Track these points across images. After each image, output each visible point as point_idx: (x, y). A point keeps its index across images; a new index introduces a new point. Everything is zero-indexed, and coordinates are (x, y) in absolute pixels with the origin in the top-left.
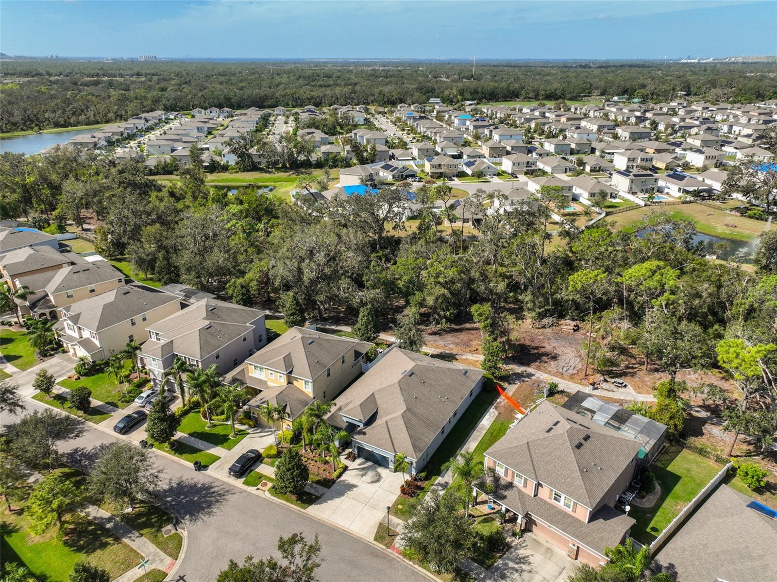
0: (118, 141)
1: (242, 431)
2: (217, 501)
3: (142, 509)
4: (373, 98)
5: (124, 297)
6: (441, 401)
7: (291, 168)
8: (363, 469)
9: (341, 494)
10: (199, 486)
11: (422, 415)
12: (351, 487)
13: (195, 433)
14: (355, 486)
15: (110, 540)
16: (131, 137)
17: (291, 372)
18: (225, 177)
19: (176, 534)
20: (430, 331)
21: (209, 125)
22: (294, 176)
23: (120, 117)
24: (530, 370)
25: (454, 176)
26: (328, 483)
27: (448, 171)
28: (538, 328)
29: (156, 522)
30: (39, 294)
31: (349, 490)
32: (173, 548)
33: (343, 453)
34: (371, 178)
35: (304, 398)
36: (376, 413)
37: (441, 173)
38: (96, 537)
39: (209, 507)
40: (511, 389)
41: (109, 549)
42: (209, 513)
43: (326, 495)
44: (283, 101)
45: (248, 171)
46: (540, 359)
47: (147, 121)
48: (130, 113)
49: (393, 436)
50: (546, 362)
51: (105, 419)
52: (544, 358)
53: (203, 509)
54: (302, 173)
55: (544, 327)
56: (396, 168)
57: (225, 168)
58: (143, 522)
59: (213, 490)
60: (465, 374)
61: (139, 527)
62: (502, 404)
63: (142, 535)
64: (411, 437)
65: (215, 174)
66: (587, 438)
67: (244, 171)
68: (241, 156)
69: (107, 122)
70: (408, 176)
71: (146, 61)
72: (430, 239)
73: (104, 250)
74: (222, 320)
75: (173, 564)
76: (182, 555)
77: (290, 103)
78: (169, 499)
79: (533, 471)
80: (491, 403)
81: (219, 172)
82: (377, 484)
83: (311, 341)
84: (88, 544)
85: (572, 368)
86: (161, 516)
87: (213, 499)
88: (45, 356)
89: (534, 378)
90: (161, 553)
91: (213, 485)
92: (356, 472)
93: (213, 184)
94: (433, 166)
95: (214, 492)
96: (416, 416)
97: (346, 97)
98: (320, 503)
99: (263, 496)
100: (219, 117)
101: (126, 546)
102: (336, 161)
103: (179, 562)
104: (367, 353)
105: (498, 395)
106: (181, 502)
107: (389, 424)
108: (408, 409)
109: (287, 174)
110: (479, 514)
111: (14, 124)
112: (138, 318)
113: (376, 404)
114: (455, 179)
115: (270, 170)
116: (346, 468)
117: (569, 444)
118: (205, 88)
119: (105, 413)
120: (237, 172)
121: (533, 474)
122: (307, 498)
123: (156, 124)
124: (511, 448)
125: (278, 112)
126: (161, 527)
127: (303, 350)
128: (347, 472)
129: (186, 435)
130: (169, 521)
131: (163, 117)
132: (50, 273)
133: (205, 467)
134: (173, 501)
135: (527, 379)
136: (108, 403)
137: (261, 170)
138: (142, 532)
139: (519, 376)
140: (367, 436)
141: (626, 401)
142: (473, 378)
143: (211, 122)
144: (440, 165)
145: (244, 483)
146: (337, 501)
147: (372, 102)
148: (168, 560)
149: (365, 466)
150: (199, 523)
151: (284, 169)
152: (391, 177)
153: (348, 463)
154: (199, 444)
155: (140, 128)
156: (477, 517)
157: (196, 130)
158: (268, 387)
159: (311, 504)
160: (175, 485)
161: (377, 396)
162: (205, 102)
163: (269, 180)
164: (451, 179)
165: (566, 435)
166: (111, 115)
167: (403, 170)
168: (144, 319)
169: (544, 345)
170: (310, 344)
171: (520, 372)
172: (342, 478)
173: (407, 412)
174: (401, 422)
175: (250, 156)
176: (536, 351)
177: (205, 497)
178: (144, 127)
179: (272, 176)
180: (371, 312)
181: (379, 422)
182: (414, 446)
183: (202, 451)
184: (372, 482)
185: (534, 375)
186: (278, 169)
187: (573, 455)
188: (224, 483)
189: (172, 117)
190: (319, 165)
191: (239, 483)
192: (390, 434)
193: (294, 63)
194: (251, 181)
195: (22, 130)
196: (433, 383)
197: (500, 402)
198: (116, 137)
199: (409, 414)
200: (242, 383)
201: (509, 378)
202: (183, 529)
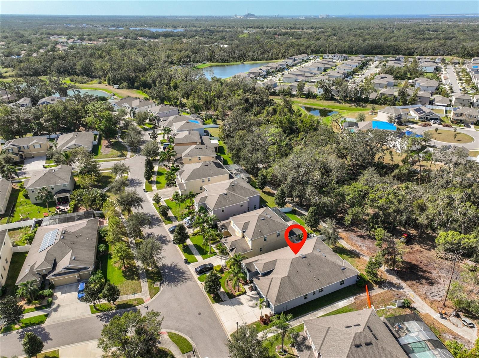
0: (273, 72)
1: (215, 253)
2: (182, 281)
3: (155, 271)
4: (455, 51)
5: (205, 167)
6: (314, 279)
7: (354, 102)
8: (252, 297)
9: (233, 305)
10: (181, 270)
11: (294, 283)
12: (240, 303)
13: (196, 245)
14: (242, 304)
15: (136, 278)
16: (281, 70)
17: (244, 232)
18: (312, 102)
19: (159, 288)
20: (359, 234)
21: (326, 66)
22: (354, 107)
23: (284, 57)
24: (403, 284)
25: (472, 124)
26: (231, 296)
27: (467, 120)
28: (441, 258)
29: (155, 279)
30: (178, 156)
31: (238, 305)
32: (153, 292)
33: (249, 285)
34: (399, 117)
35: (246, 248)
36: (272, 271)
37: (461, 120)
38: (133, 274)
39: (178, 282)
40: (377, 291)
41: (134, 281)
42: (176, 285)
43: (226, 302)
44: (387, 50)
45: (328, 100)
46: (419, 280)
47: (295, 60)
48: (289, 54)
49: (271, 287)
50: (422, 284)
51: (169, 224)
52: (424, 281)
53: (175, 281)
54: (360, 106)
55: (447, 259)
56: (425, 112)
57: (315, 97)
58: (152, 276)
59: (184, 275)
60: (343, 270)
61: (149, 277)
62: (362, 298)
63: (147, 281)
64: (279, 292)
65: (308, 100)
66: (369, 344)
67: (325, 100)
68: (326, 90)
69: (277, 59)
70: (431, 119)
71: (323, 18)
72: (403, 171)
73: (222, 138)
74: (235, 193)
75: (149, 300)
76: (154, 298)
77: (391, 52)
78: (167, 271)
79: (320, 345)
80: (354, 294)
81: (311, 98)
82: (253, 309)
83: (263, 218)
84: (129, 275)
85: (439, 296)
86: (159, 277)
87: (182, 279)
88: (168, 185)
89: (402, 291)
90: (148, 293)
91: (187, 273)
92: (248, 297)
93: (305, 105)
94: (455, 114)
95: (184, 276)
96: (291, 282)
97: (435, 49)
98: (221, 304)
99: (201, 288)
100: (337, 60)
101: (140, 283)
102: (387, 100)
103: (152, 300)
104: (299, 235)
105: (363, 291)
106: (170, 274)
107: (273, 280)
108: (288, 276)
109: (350, 105)
110: (291, 352)
111: (234, 58)
112: (206, 179)
113: (275, 266)
114: (472, 126)
115: (341, 101)
116: (245, 293)
117: (351, 341)
118: (342, 39)
119: (171, 221)
120: (321, 100)
121: (319, 347)
122: (217, 299)
123: (299, 63)
124: (319, 325)
125: (376, 59)
126: (155, 282)
127: (256, 222)
128: (244, 295)
129: (193, 244)
130: (160, 280)
131: (306, 58)
132: (187, 147)
133: (189, 263)
134: (168, 272)
135: (395, 290)
136: (175, 217)
137: (335, 100)
138: (148, 280)
139: (391, 285)
140: (259, 281)
141: (461, 338)
142: (347, 274)
143: (330, 63)
144: (461, 114)
145: (198, 278)
146: (229, 307)
147: (455, 54)
148: (149, 297)
149: (255, 296)
150: (170, 287)
151: (351, 101)
152: (418, 118)
153: (248, 291)
154: (194, 250)
155: (288, 65)
156: (288, 353)
157: (316, 69)
158: (235, 235)
159: (217, 303)
160: (173, 266)
161: (278, 262)
162: (336, 49)
163: (337, 108)
164: (467, 126)
165: (354, 335)
166: (280, 55)
167: (429, 114)
168: (209, 181)
169: (433, 271)
170: (262, 220)
171: (395, 282)
172: (239, 297)
173: (287, 278)
174: (279, 282)
175: (330, 92)
176: (422, 273)
177: (179, 277)
178: (291, 64)
179: (341, 105)
180: (315, 211)
181: (270, 277)
182: (277, 298)
183: (193, 254)
184: (251, 306)
185: (403, 289)
186: (346, 101)
187: (349, 349)
188: (191, 274)
189: (311, 58)
190: (374, 102)
191: (196, 276)
192: (270, 286)
193: (419, 19)
194: (326, 107)
195: (236, 61)
196: (315, 267)
197: (362, 296)
198: (273, 70)
199: (287, 279)
200: (226, 228)
201: (381, 283)
202: (163, 287)
